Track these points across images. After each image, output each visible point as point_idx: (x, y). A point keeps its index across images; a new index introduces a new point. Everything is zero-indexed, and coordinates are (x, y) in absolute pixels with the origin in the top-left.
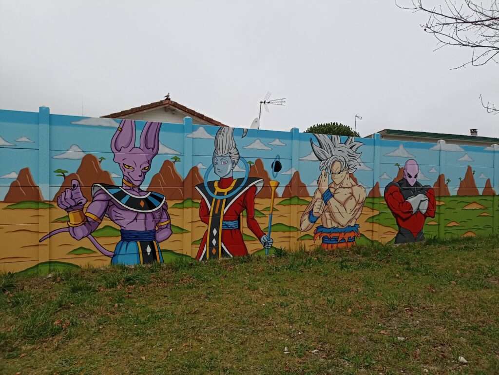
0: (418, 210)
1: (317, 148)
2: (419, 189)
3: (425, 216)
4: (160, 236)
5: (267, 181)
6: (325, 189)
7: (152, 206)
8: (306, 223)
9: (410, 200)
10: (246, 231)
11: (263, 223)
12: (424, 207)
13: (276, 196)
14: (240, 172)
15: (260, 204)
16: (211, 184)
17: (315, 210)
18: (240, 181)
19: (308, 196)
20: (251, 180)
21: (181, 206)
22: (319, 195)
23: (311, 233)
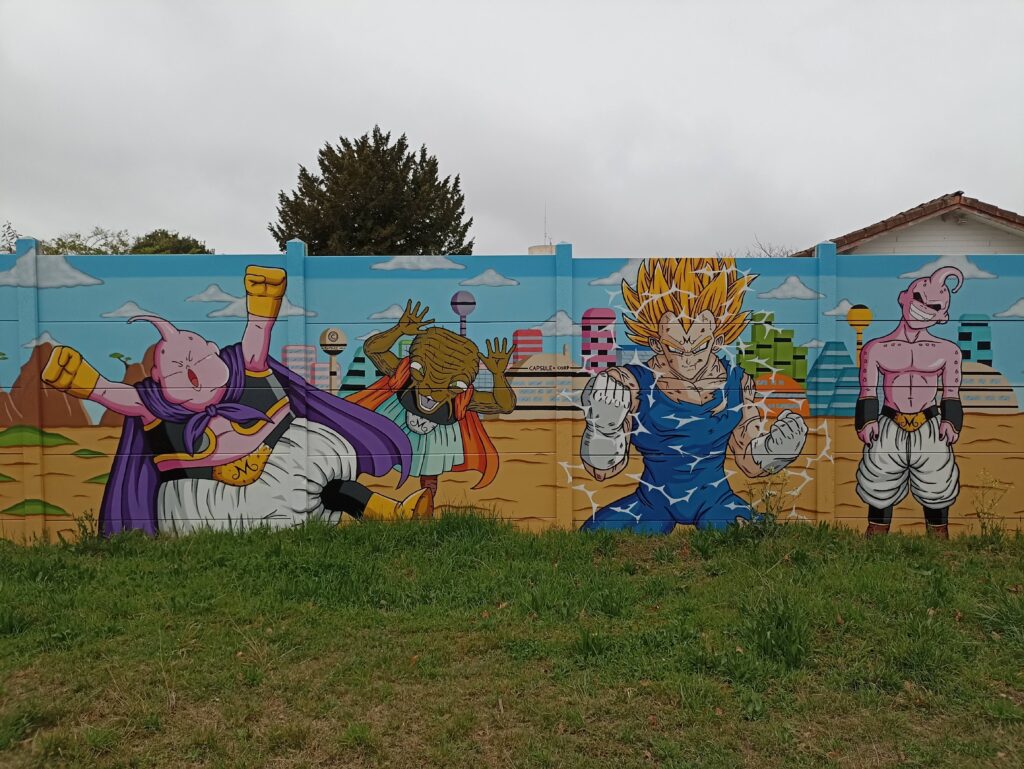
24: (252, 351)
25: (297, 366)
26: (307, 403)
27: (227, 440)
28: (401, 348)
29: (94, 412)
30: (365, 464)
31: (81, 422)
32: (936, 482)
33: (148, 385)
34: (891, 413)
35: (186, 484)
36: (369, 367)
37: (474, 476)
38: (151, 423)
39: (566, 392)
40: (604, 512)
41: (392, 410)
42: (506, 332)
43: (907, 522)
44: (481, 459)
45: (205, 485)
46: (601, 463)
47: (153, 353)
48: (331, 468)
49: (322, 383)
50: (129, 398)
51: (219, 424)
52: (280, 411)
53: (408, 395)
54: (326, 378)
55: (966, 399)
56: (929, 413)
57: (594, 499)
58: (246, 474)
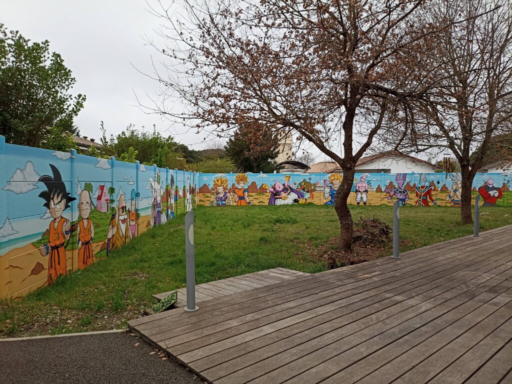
0: (494, 196)
1: (452, 177)
3: (497, 198)
4: (406, 200)
6: (454, 189)
7: (404, 193)
8: (448, 198)
9: (490, 192)
10: (429, 200)
13: (438, 191)
14: (427, 184)
17: (451, 195)
18: (427, 187)
23: (450, 201)
24: (286, 184)
26: (292, 190)
27: (283, 194)
28: (303, 184)
30: (299, 197)
32: (365, 199)
33: (274, 188)
34: (360, 191)
35: (278, 199)
36: (299, 186)
37: (311, 199)
38: (274, 192)
40: (326, 203)
41: (302, 191)
42: (315, 182)
44: (312, 197)
45: (281, 200)
46: (326, 197)
47: (275, 185)
48: (295, 198)
49: (294, 188)
50: (272, 190)
52: (289, 191)
53: (304, 190)
55: (368, 190)
56: (364, 191)
58: (285, 199)
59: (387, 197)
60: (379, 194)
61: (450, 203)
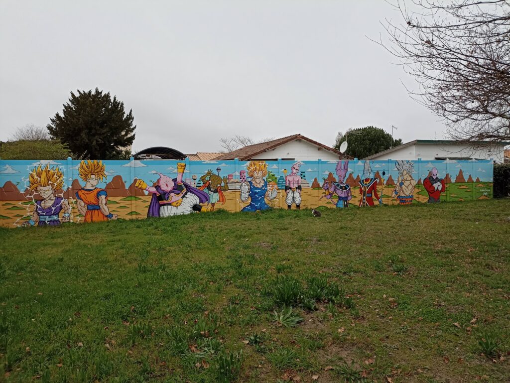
0: (438, 189)
1: (398, 166)
2: (437, 180)
3: (441, 192)
4: (349, 198)
5: (380, 179)
6: (400, 181)
7: (346, 189)
8: (394, 195)
9: (434, 185)
10: (374, 197)
11: (379, 194)
12: (440, 188)
13: (383, 184)
14: (372, 176)
15: (378, 187)
16: (363, 181)
17: (397, 189)
18: (372, 179)
19: (394, 184)
20: (375, 179)
21: (355, 188)
22: (398, 184)
23: (396, 198)
24: (179, 180)
25: (188, 182)
26: (189, 189)
27: (174, 197)
28: (207, 178)
29: (146, 193)
30: (201, 201)
31: (143, 195)
32: (298, 200)
33: (157, 187)
34: (291, 188)
35: (166, 207)
36: (201, 182)
37: (221, 203)
38: (158, 194)
39: (238, 186)
40: (245, 208)
41: (206, 190)
42: (226, 175)
43: (294, 207)
44: (222, 199)
45: (169, 207)
46: (244, 199)
47: (159, 181)
48: (194, 202)
49: (193, 185)
50: (154, 190)
51: (172, 194)
52: (184, 191)
53: (209, 188)
54: (193, 184)
55: (302, 185)
56: (296, 188)
57: (243, 206)
58: (178, 204)
59: (326, 196)
60: (315, 192)
61: (397, 201)
